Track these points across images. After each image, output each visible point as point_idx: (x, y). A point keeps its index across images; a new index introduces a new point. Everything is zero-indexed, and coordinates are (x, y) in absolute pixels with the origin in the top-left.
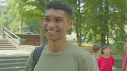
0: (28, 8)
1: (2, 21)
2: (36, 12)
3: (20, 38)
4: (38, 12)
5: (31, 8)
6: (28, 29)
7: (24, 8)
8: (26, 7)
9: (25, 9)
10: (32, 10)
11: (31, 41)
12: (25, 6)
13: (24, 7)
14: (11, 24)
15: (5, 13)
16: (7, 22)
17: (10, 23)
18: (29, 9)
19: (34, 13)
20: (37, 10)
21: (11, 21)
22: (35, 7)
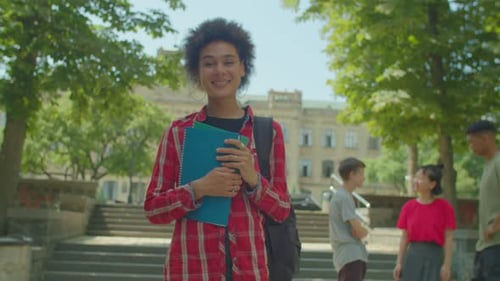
0: (381, 101)
2: (408, 111)
3: (368, 205)
4: (415, 109)
5: (392, 100)
7: (370, 101)
8: (375, 97)
9: (374, 103)
10: (392, 104)
13: (370, 97)
18: (383, 104)
19: (403, 114)
20: (415, 105)
22: (403, 94)
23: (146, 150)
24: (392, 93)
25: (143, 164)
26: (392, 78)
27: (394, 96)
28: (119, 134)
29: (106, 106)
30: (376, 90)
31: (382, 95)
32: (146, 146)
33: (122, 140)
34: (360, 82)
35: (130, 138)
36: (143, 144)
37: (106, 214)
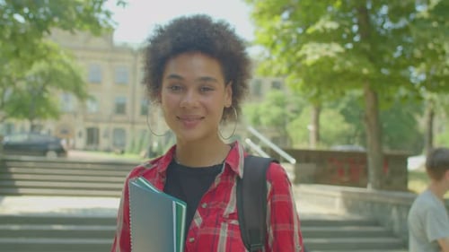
0: (314, 53)
1: (267, 113)
2: (341, 64)
3: (293, 161)
4: (349, 64)
5: (326, 53)
6: (357, 139)
7: (300, 54)
8: (306, 49)
9: (305, 56)
10: (327, 57)
11: (341, 172)
12: (305, 46)
13: (299, 49)
14: (295, 123)
15: (276, 86)
16: (284, 115)
17: (291, 120)
18: (317, 57)
19: (336, 68)
20: (348, 59)
21: (297, 112)
22: (337, 48)
23: (46, 95)
24: (325, 46)
25: (43, 109)
26: (325, 29)
27: (327, 49)
28: (19, 79)
29: (16, 53)
30: (306, 42)
31: (314, 48)
32: (46, 91)
33: (22, 85)
34: (289, 33)
35: (29, 83)
36: (43, 89)
37: (13, 170)
